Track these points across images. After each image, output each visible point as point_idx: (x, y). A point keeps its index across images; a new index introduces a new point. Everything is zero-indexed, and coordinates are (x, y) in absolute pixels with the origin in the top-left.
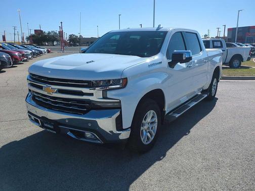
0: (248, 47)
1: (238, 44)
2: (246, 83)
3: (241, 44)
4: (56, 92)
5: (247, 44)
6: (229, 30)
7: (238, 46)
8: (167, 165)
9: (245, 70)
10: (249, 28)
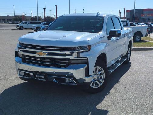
0: (144, 26)
1: (137, 24)
2: (147, 52)
3: (138, 23)
4: (46, 55)
5: (143, 23)
6: (127, 11)
7: (137, 25)
8: (114, 97)
9: (144, 43)
10: (143, 10)
